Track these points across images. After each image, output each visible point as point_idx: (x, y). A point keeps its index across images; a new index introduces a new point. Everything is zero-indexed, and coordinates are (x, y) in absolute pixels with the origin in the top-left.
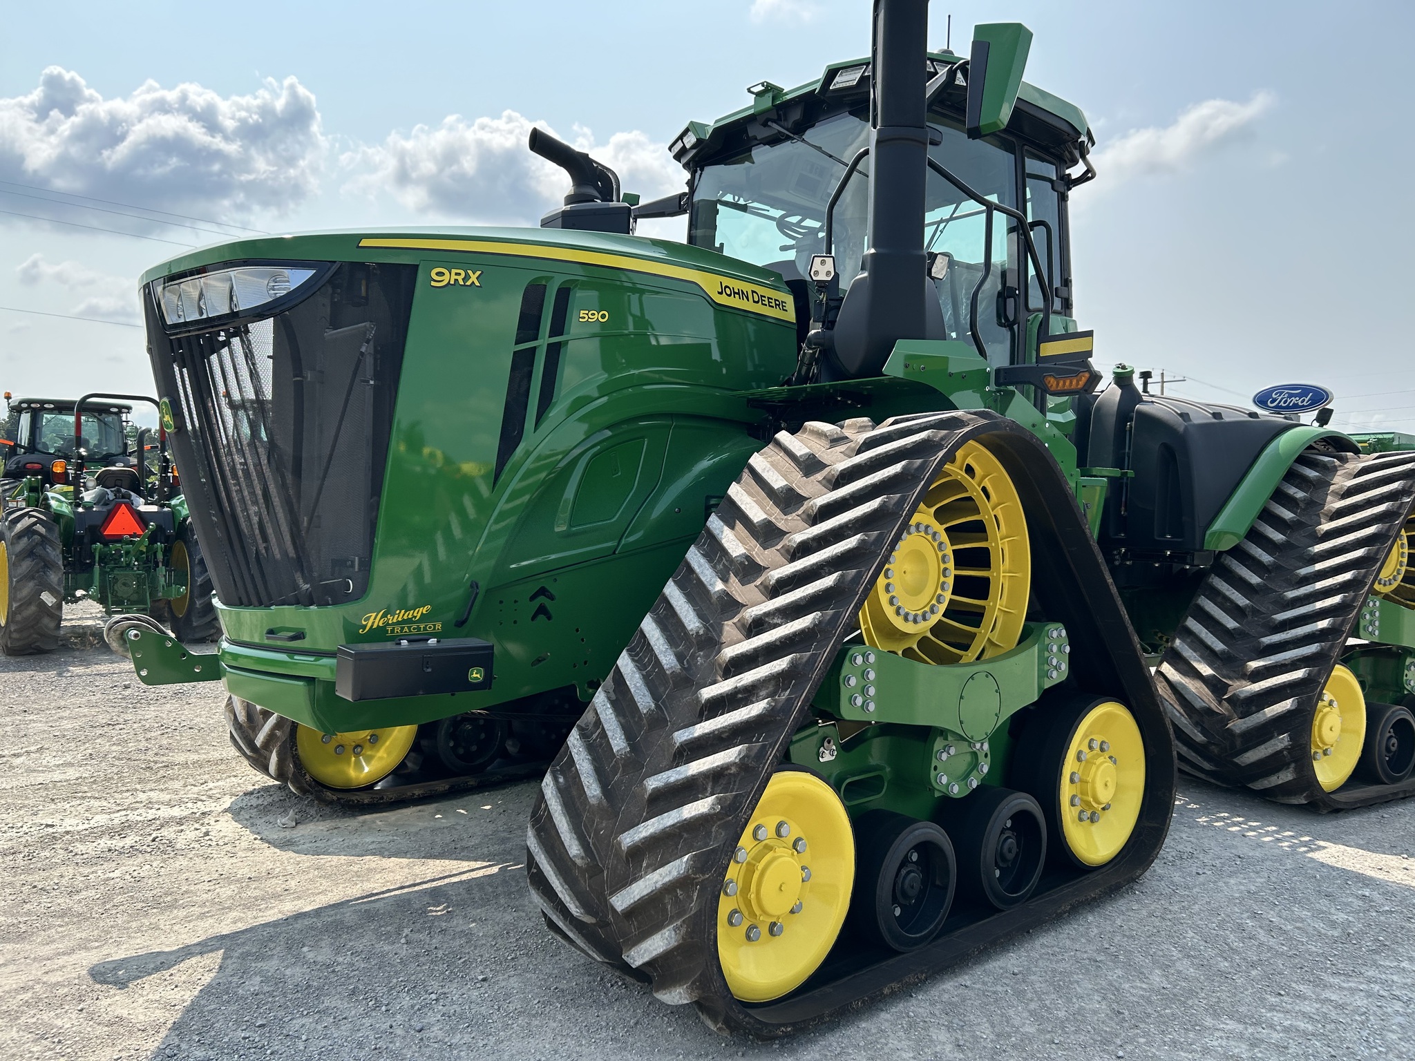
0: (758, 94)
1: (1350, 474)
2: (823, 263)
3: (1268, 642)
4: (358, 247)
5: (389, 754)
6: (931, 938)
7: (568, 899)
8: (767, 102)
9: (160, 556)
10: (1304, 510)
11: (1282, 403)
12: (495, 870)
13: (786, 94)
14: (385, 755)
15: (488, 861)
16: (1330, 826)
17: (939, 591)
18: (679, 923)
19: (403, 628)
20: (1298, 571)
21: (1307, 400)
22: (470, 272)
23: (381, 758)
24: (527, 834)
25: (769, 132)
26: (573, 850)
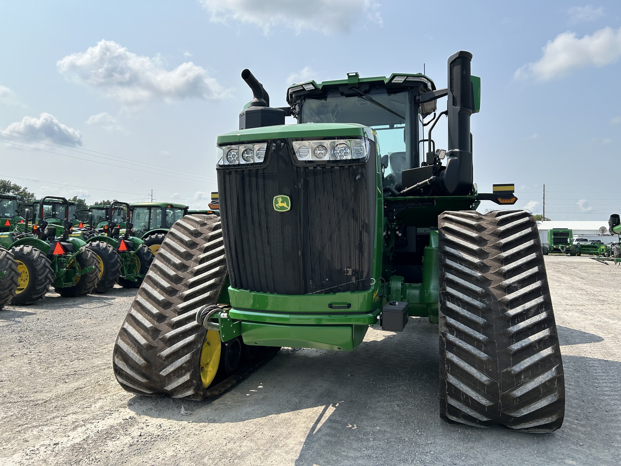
0: (350, 77)
8: (356, 81)
12: (333, 407)
13: (361, 79)
15: (322, 405)
18: (556, 393)
24: (447, 377)
25: (351, 92)
26: (484, 378)
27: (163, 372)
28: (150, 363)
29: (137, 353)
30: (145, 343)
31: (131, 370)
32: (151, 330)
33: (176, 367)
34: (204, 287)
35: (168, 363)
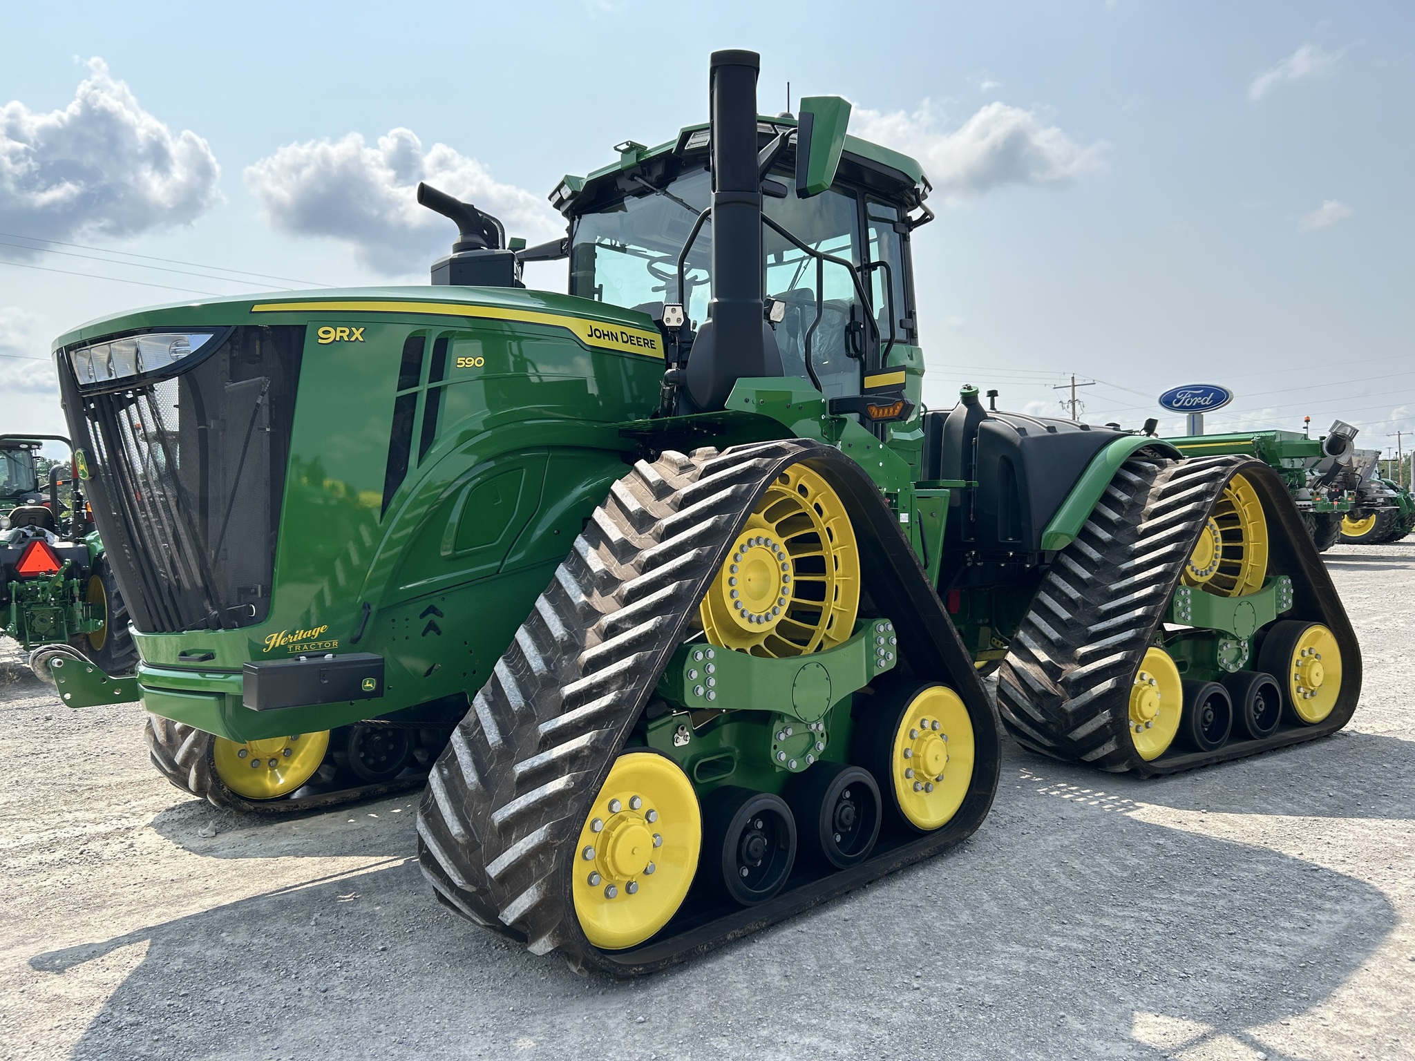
0: (624, 152)
1: (1166, 478)
2: (674, 311)
3: (1095, 630)
4: (251, 312)
5: (303, 764)
6: (775, 894)
7: (452, 872)
8: (632, 160)
9: (76, 591)
10: (1129, 511)
11: (1186, 404)
12: (401, 862)
13: (650, 151)
14: (299, 766)
15: (394, 855)
16: (1148, 789)
17: (780, 595)
18: (540, 881)
19: (302, 646)
20: (1120, 566)
21: (1208, 399)
22: (354, 329)
23: (296, 769)
26: (455, 830)
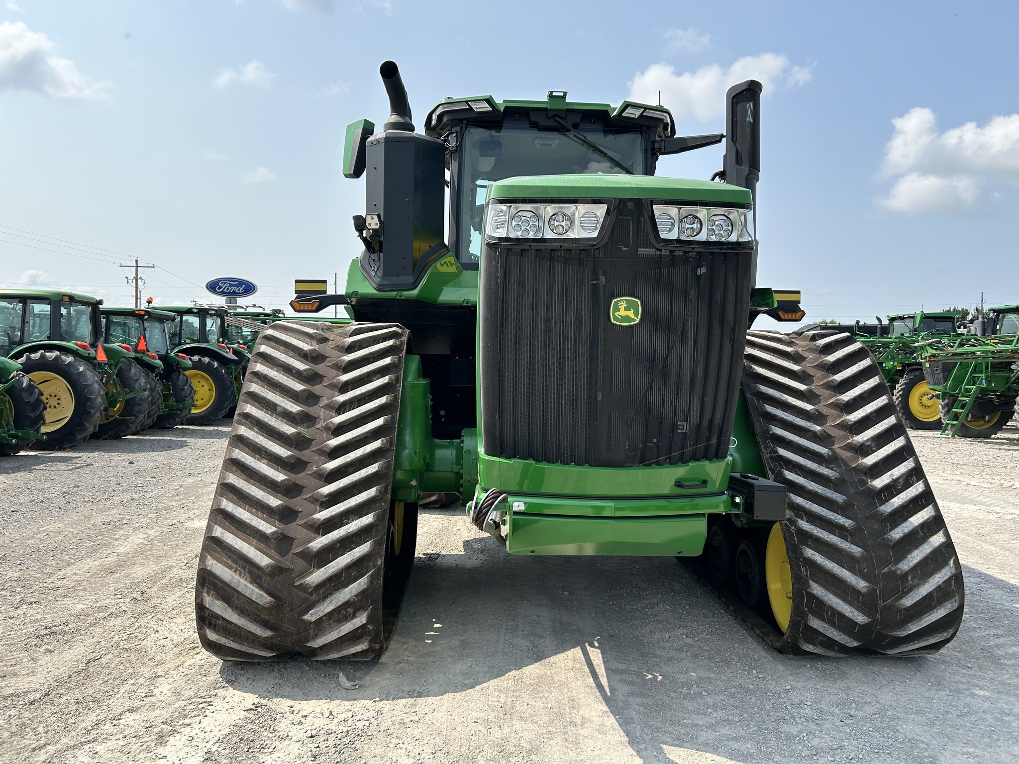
0: (552, 97)
8: (562, 105)
11: (225, 290)
21: (241, 289)
24: (809, 586)
25: (551, 123)
26: (861, 585)
27: (312, 615)
28: (281, 601)
29: (251, 583)
30: (269, 564)
31: (239, 615)
32: (275, 539)
33: (340, 603)
34: (363, 455)
35: (317, 598)
